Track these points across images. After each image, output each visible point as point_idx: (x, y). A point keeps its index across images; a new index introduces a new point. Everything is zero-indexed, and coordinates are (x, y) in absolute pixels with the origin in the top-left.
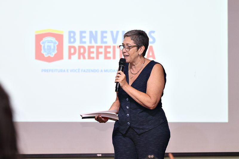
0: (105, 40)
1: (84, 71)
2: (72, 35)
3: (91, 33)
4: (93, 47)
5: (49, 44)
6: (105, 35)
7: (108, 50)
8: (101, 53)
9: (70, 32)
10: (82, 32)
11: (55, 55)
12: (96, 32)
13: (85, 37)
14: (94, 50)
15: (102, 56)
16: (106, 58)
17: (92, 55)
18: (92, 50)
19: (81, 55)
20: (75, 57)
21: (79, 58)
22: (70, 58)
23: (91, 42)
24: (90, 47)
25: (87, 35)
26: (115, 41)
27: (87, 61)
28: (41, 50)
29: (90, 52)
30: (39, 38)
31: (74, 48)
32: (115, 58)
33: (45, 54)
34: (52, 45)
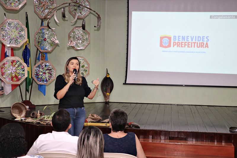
0: (188, 40)
1: (179, 52)
2: (175, 37)
3: (183, 37)
4: (183, 42)
5: (165, 41)
6: (188, 38)
7: (189, 44)
8: (186, 45)
9: (174, 36)
10: (179, 36)
11: (168, 45)
12: (185, 36)
14: (184, 44)
15: (186, 46)
16: (188, 47)
17: (182, 46)
18: (183, 43)
19: (178, 46)
20: (176, 46)
21: (177, 47)
22: (174, 46)
23: (182, 40)
24: (182, 43)
25: (181, 38)
26: (192, 40)
27: (180, 48)
28: (162, 43)
29: (182, 45)
30: (162, 38)
31: (176, 42)
32: (192, 47)
33: (164, 45)
34: (167, 41)
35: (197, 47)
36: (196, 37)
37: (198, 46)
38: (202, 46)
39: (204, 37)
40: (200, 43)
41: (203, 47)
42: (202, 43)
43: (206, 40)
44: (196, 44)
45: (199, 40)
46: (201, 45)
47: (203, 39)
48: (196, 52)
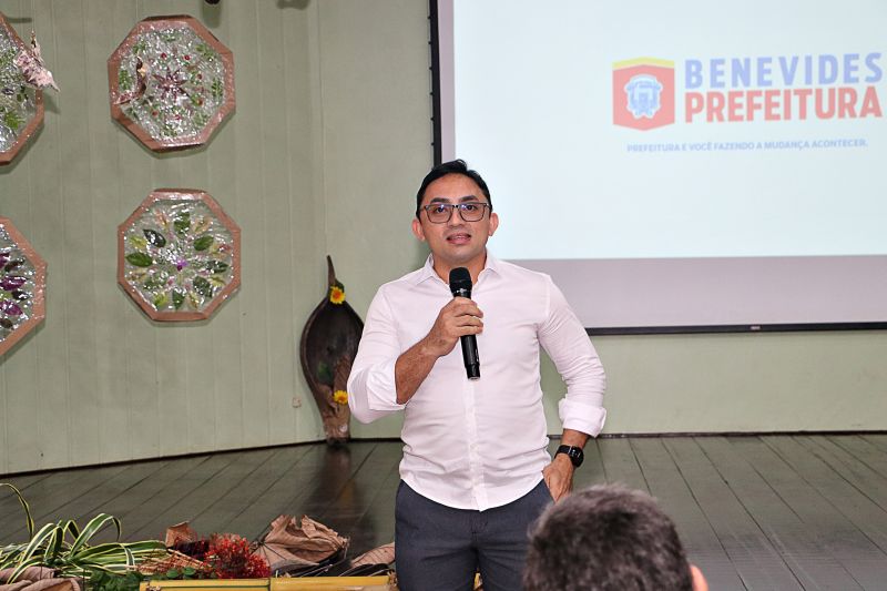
0: (767, 77)
1: (721, 147)
2: (694, 68)
3: (735, 62)
4: (740, 94)
5: (644, 91)
6: (766, 66)
7: (774, 99)
8: (759, 106)
9: (689, 63)
10: (715, 63)
11: (657, 114)
12: (747, 61)
13: (722, 73)
14: (742, 100)
15: (759, 114)
16: (769, 116)
17: (738, 112)
18: (738, 100)
19: (714, 113)
20: (700, 117)
21: (710, 119)
22: (689, 119)
23: (735, 84)
24: (733, 95)
25: (727, 68)
26: (789, 79)
27: (727, 124)
28: (626, 103)
29: (733, 106)
31: (699, 96)
32: (788, 116)
33: (634, 112)
34: (650, 91)
35: (820, 114)
36: (809, 60)
37: (825, 109)
38: (846, 109)
39: (856, 57)
40: (832, 92)
41: (853, 114)
42: (843, 91)
43: (863, 72)
44: (811, 100)
45: (828, 74)
46: (842, 104)
47: (849, 68)
48: (815, 144)
